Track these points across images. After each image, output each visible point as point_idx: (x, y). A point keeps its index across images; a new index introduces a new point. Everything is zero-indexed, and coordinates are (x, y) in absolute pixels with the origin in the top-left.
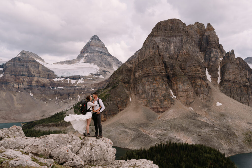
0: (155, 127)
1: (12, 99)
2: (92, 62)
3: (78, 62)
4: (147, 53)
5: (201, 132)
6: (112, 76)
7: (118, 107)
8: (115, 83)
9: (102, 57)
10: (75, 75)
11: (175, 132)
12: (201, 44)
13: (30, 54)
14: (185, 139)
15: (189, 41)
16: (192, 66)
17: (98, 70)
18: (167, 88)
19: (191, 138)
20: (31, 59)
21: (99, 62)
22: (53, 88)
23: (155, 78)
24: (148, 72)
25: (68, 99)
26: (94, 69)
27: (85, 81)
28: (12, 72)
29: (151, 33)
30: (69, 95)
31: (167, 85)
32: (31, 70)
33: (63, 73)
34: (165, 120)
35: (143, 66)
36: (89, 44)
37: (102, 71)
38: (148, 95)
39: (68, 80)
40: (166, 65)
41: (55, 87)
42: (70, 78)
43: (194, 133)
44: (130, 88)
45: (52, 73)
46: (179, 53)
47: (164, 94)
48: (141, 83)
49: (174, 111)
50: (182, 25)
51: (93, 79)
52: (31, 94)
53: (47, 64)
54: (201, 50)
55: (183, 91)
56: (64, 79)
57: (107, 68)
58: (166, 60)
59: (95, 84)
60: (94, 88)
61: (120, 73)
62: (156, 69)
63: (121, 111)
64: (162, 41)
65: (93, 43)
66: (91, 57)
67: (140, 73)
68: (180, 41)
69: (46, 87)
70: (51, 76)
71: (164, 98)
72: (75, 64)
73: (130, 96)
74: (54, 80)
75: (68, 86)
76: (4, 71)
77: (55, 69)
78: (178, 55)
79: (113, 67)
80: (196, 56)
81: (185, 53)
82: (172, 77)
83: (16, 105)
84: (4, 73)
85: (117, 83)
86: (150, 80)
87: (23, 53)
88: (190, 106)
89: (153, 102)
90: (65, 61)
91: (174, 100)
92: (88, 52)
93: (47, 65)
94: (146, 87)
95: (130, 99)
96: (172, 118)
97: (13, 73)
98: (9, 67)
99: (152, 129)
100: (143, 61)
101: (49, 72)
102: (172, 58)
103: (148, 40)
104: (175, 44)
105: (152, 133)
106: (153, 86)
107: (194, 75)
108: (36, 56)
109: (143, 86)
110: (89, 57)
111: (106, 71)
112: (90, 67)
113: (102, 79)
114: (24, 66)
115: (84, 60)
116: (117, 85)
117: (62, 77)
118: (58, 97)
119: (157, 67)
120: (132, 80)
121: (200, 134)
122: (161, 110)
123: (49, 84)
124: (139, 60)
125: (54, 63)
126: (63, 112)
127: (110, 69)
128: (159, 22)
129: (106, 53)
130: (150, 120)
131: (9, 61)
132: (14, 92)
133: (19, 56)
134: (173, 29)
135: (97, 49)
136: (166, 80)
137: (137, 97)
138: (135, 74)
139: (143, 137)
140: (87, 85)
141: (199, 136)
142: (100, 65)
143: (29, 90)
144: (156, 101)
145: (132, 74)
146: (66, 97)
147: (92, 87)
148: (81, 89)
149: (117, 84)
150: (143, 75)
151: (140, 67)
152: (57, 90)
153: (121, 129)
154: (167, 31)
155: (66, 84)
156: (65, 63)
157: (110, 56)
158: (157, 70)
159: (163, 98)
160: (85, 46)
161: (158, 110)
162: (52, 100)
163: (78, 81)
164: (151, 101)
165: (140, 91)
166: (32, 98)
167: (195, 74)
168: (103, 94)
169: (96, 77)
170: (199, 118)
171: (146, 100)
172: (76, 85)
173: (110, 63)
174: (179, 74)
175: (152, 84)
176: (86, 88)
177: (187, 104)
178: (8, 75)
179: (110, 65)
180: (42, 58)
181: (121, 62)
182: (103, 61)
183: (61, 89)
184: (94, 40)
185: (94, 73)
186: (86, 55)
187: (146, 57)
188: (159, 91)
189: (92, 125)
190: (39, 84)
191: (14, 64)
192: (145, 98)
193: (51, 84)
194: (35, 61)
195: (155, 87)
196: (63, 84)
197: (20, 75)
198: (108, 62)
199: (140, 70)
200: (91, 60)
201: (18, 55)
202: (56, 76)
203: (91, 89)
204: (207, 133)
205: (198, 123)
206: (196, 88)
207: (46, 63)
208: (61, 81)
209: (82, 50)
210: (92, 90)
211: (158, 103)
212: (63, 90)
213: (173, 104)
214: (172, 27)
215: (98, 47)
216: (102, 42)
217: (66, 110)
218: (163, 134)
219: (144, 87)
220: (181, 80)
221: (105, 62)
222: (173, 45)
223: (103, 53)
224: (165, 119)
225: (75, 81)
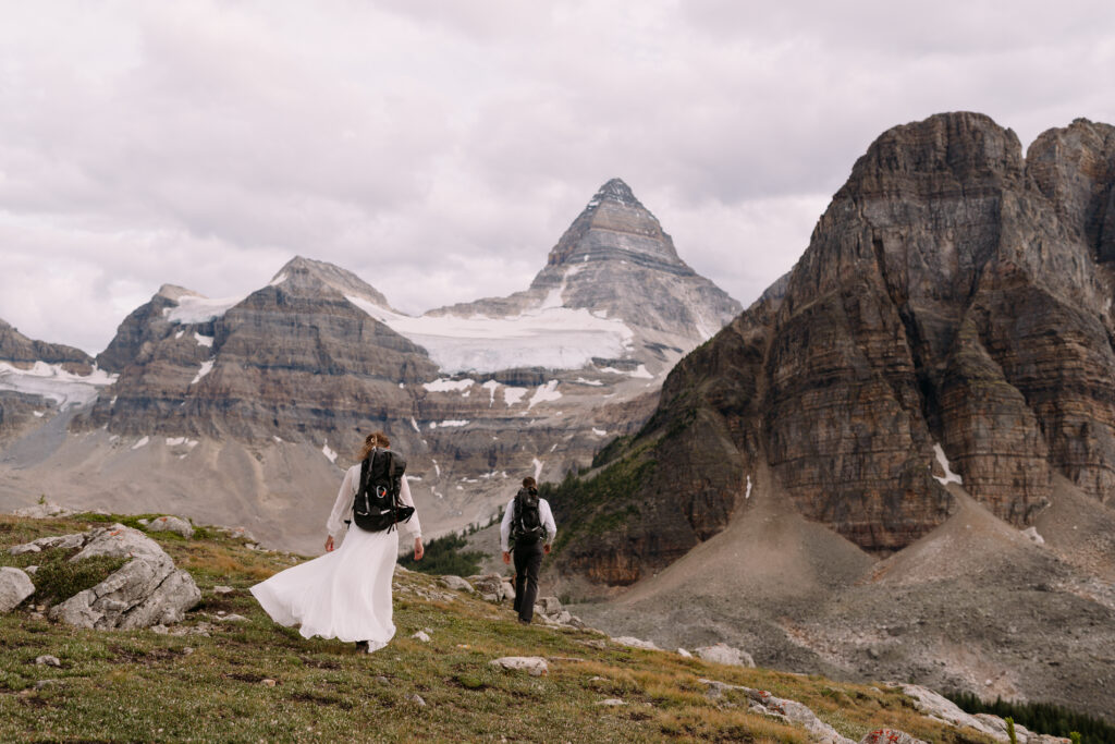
0: (852, 618)
1: (249, 472)
2: (597, 304)
3: (534, 304)
4: (831, 273)
5: (1064, 649)
6: (672, 380)
7: (690, 519)
8: (680, 414)
9: (648, 280)
10: (520, 366)
11: (940, 643)
12: (1101, 226)
13: (327, 274)
14: (987, 678)
15: (1029, 214)
16: (1042, 335)
17: (625, 343)
18: (921, 437)
19: (1012, 672)
20: (328, 295)
21: (630, 305)
22: (423, 423)
23: (860, 393)
24: (830, 363)
25: (487, 476)
26: (607, 334)
27: (567, 392)
28: (248, 351)
29: (849, 181)
30: (492, 457)
31: (922, 424)
32: (330, 344)
33: (466, 358)
34: (903, 588)
35: (806, 335)
36: (587, 220)
37: (646, 347)
38: (827, 468)
39: (488, 391)
40: (915, 329)
41: (432, 420)
42: (498, 381)
43: (1031, 650)
44: (748, 437)
45: (417, 355)
46: (981, 271)
47: (904, 466)
48: (798, 412)
49: (950, 548)
50: (1000, 142)
51: (605, 385)
52: (326, 451)
53: (397, 315)
54: (1099, 254)
55: (996, 452)
56: (470, 382)
57: (669, 332)
58: (918, 307)
59: (611, 409)
60: (609, 428)
61: (707, 365)
62: (868, 349)
63: (703, 540)
64: (899, 219)
65: (602, 216)
66: (595, 280)
67: (797, 368)
68: (987, 217)
69: (395, 420)
70: (415, 369)
71: (902, 486)
72: (523, 312)
73: (749, 473)
74: (426, 386)
75: (488, 416)
76: (216, 348)
77: (436, 337)
78: (973, 282)
79: (698, 327)
80: (1063, 284)
81: (1007, 275)
82: (944, 385)
83: (264, 500)
84: (217, 360)
85: (692, 410)
86: (839, 402)
87: (295, 268)
88: (1027, 523)
89: (850, 503)
90: (476, 302)
91: (949, 494)
92: (583, 260)
93: (396, 319)
94: (822, 432)
95: (749, 486)
96: (936, 579)
97: (254, 358)
98: (234, 331)
99: (834, 627)
100: (809, 311)
101: (406, 354)
102: (946, 298)
103: (833, 216)
104: (960, 230)
105: (833, 644)
106: (852, 429)
107: (1050, 378)
108: (352, 281)
109: (808, 425)
110: (588, 280)
111: (665, 347)
112: (592, 328)
113: (642, 385)
114: (300, 325)
115: (563, 296)
116: (690, 423)
117: (462, 376)
118: (443, 466)
119: (873, 338)
120: (758, 399)
121: (1058, 656)
122: (889, 539)
123: (407, 406)
124: (795, 306)
125: (429, 313)
126: (453, 536)
127: (684, 336)
128: (885, 130)
129: (665, 263)
130: (832, 586)
131: (239, 306)
132: (258, 442)
133: (281, 284)
134: (953, 161)
135: (624, 243)
136: (914, 402)
137: (778, 477)
138: (773, 372)
139: (790, 660)
140: (576, 412)
141: (1051, 664)
142: (636, 319)
143: (318, 431)
144: (865, 500)
145: (763, 369)
146: (481, 468)
147: (597, 421)
148: (549, 430)
149: (688, 416)
150: (808, 374)
151: (793, 341)
152: (440, 434)
153: (696, 621)
154: (926, 171)
155: (479, 406)
156: (479, 311)
157: (686, 273)
158: (872, 356)
159: (899, 484)
160: (570, 229)
161: (873, 537)
162: (419, 479)
163: (534, 393)
164: (843, 497)
165: (793, 452)
166: (335, 471)
167: (1055, 374)
168: (628, 462)
169: (619, 375)
170: (1064, 582)
171: (819, 490)
172: (523, 414)
173: (683, 308)
174: (978, 375)
175: (847, 418)
176: (572, 426)
177: (1017, 514)
178: (232, 367)
179: (683, 317)
180: (379, 291)
181: (737, 304)
182: (650, 298)
183: (457, 431)
184: (609, 202)
185: (608, 355)
186: (573, 270)
187: (822, 292)
188: (878, 452)
189: (571, 600)
190: (365, 409)
191: (258, 319)
192: (816, 480)
193: (413, 408)
194: (346, 305)
195: (863, 434)
196: (466, 407)
197: (283, 367)
198: (673, 302)
199: (797, 355)
200: (594, 293)
201: (275, 278)
202: (438, 368)
203: (594, 429)
204: (1095, 654)
205: (1055, 604)
206: (1063, 440)
207: (394, 311)
208: (457, 393)
209: (556, 247)
210: (598, 436)
211: (875, 507)
212: (465, 432)
213: (947, 514)
214: (947, 153)
215: (630, 235)
216: (645, 209)
217: (467, 528)
218: (882, 650)
219: (812, 432)
220: (985, 399)
221: (658, 304)
222: (950, 235)
223: (651, 261)
224: (902, 584)
225: (522, 391)
